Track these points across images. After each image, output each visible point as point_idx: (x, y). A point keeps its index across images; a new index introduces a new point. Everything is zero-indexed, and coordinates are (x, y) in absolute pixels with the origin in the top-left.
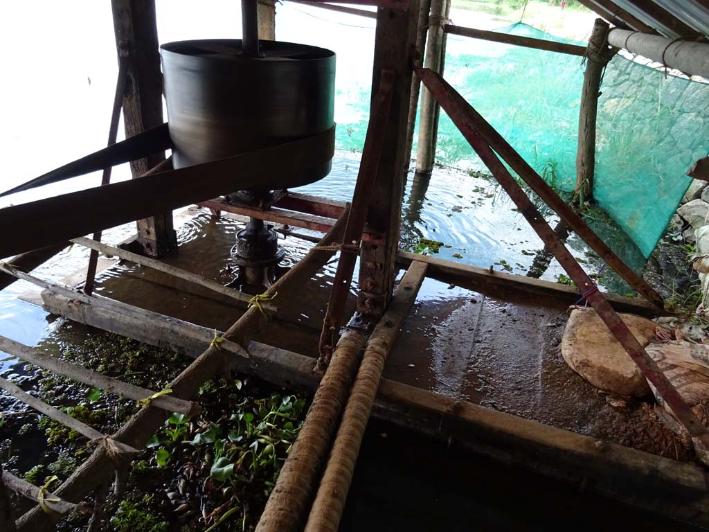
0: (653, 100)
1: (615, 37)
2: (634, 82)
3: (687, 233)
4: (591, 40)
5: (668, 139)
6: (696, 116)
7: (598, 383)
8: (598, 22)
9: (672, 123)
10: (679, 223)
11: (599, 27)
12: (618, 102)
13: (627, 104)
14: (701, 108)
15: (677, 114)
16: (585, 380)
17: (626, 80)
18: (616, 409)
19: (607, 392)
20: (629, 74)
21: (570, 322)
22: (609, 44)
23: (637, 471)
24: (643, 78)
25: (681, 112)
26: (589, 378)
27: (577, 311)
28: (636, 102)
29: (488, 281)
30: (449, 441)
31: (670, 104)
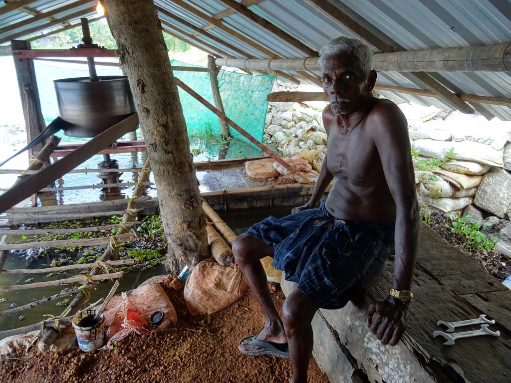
0: (239, 89)
1: (218, 62)
2: (228, 83)
3: (272, 139)
4: (209, 64)
5: (252, 104)
6: (259, 92)
7: (263, 177)
8: (209, 56)
9: (251, 97)
10: (268, 136)
11: (210, 59)
12: (224, 93)
13: (228, 94)
14: (260, 88)
15: (251, 93)
16: (260, 179)
17: (224, 83)
18: (272, 181)
19: (267, 178)
20: (224, 80)
21: (246, 166)
22: (216, 65)
23: (284, 189)
24: (231, 80)
25: (253, 92)
26: (260, 177)
27: (247, 163)
28: (232, 92)
29: (210, 165)
30: (225, 208)
31: (247, 89)
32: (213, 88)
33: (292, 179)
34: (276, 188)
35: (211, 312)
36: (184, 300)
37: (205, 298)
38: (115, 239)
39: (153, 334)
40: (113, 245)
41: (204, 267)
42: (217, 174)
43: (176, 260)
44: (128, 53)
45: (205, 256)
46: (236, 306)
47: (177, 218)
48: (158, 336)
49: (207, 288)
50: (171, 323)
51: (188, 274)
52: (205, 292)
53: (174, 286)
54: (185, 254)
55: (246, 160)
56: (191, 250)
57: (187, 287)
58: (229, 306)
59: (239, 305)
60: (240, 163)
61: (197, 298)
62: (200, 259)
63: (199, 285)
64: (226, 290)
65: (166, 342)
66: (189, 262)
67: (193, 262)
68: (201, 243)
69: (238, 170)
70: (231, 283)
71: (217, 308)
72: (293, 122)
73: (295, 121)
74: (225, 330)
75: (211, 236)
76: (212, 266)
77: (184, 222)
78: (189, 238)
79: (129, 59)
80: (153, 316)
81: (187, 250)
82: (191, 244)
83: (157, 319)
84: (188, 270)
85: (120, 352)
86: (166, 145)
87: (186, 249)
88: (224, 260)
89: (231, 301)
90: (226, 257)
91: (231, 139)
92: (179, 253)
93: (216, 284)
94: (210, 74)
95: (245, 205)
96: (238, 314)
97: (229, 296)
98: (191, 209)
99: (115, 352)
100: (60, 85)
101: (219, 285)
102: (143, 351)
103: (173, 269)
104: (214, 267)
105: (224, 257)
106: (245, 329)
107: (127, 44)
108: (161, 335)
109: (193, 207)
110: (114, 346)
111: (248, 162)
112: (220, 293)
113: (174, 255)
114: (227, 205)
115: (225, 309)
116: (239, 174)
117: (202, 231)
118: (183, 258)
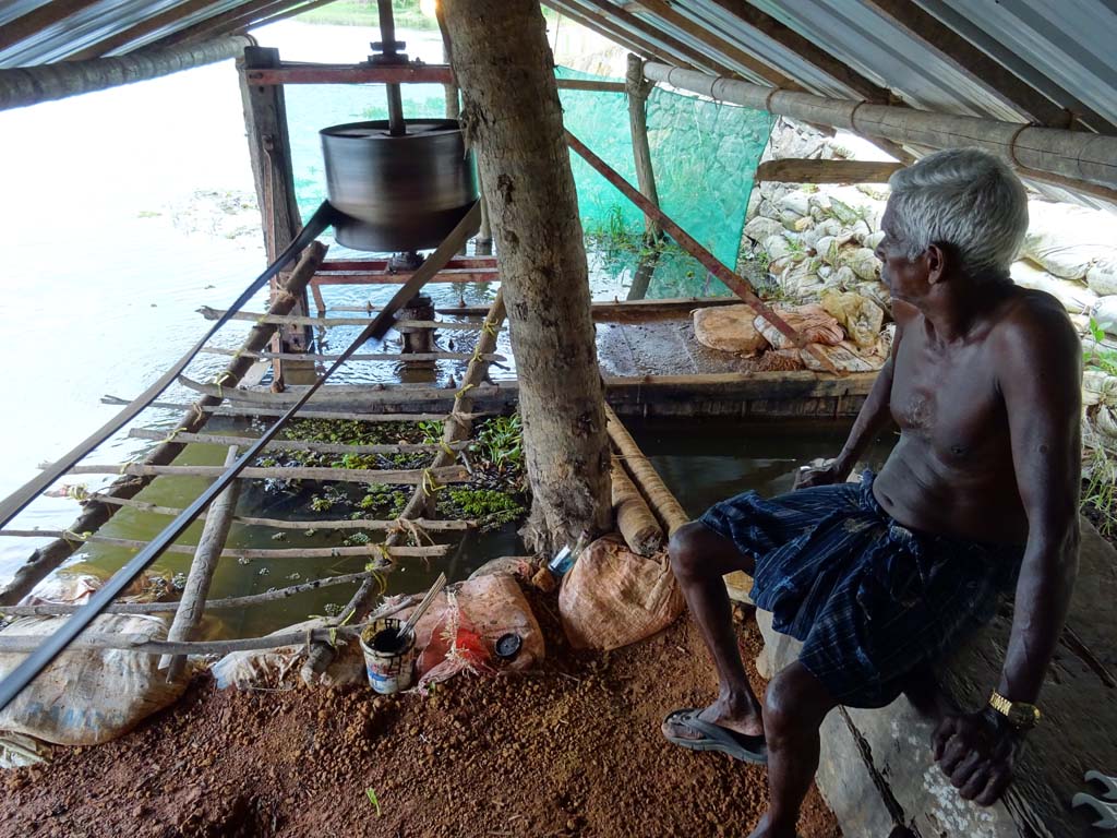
0: (691, 128)
1: (651, 70)
2: (666, 110)
3: (757, 250)
4: (628, 76)
5: (717, 165)
6: (736, 138)
7: (732, 349)
8: (631, 57)
9: (716, 149)
10: (748, 242)
11: (633, 62)
12: (656, 134)
13: (666, 136)
14: (738, 128)
15: (717, 139)
16: (723, 351)
17: (657, 110)
18: (749, 359)
19: (740, 352)
20: (659, 102)
21: (696, 320)
22: (644, 77)
23: (775, 381)
24: (674, 105)
25: (721, 136)
26: (725, 348)
27: (698, 312)
28: (675, 132)
29: (617, 310)
30: (645, 412)
31: (707, 129)
32: (634, 128)
33: (797, 359)
34: (757, 378)
35: (611, 647)
36: (558, 614)
37: (600, 618)
38: (432, 475)
39: (502, 677)
40: (428, 486)
41: (601, 553)
42: (631, 331)
43: (547, 532)
44: (485, 120)
45: (605, 530)
46: (661, 641)
47: (556, 454)
48: (509, 683)
49: (605, 597)
50: (535, 660)
51: (567, 564)
52: (601, 605)
53: (540, 585)
54: (566, 524)
55: (695, 304)
56: (579, 518)
57: (567, 590)
58: (648, 638)
59: (667, 640)
60: (683, 310)
61: (585, 616)
62: (594, 535)
63: (589, 588)
64: (642, 606)
65: (524, 696)
66: (573, 540)
67: (580, 540)
68: (597, 504)
69: (676, 327)
70: (653, 594)
71: (622, 639)
72: (810, 218)
73: (813, 216)
74: (636, 687)
75: (618, 489)
76: (616, 553)
77: (569, 461)
78: (576, 494)
79: (486, 134)
80: (501, 640)
81: (570, 515)
82: (580, 504)
83: (508, 648)
84: (569, 555)
85: (442, 704)
86: (546, 309)
87: (568, 514)
88: (642, 544)
89: (651, 631)
90: (646, 540)
91: (663, 246)
92: (553, 519)
93: (622, 592)
94: (631, 98)
95: (688, 410)
96: (664, 657)
97: (647, 619)
98: (585, 436)
99: (433, 702)
100: (332, 141)
101: (629, 594)
102: (483, 707)
103: (539, 547)
104: (622, 555)
105: (643, 539)
106: (676, 692)
107: (485, 103)
108: (516, 680)
109: (589, 433)
110: (431, 691)
111: (700, 310)
112: (631, 612)
113: (544, 521)
114: (650, 406)
115: (639, 642)
116: (678, 336)
117: (601, 481)
118: (561, 530)
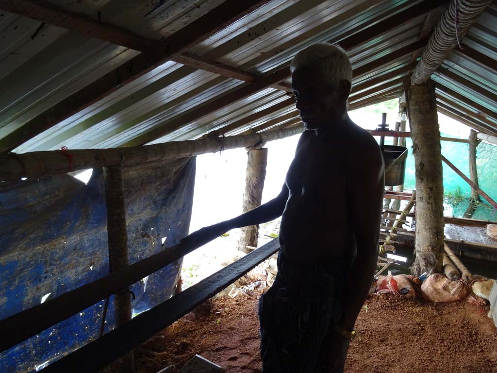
1: (480, 136)
8: (472, 130)
11: (473, 132)
21: (488, 228)
22: (477, 138)
27: (489, 226)
29: (454, 220)
30: (460, 254)
32: (470, 156)
35: (437, 301)
36: (421, 290)
37: (434, 293)
38: (383, 247)
39: (402, 297)
40: (382, 250)
41: (437, 277)
42: (459, 228)
43: (419, 268)
45: (439, 271)
46: (455, 304)
47: (426, 242)
48: (404, 299)
49: (437, 288)
50: (412, 296)
51: (425, 278)
52: (435, 289)
53: (415, 281)
54: (426, 266)
55: (489, 223)
56: (431, 265)
57: (424, 284)
58: (450, 302)
59: (457, 304)
60: (483, 224)
61: (430, 291)
62: (435, 271)
63: (432, 284)
64: (450, 293)
65: (408, 303)
66: (428, 272)
67: (430, 272)
68: (438, 262)
70: (454, 290)
71: (441, 300)
74: (444, 312)
75: (445, 261)
76: (443, 278)
77: (430, 245)
78: (431, 256)
80: (402, 290)
81: (428, 264)
82: (432, 260)
83: (404, 291)
84: (426, 276)
85: (384, 298)
87: (427, 262)
88: (452, 276)
89: (452, 300)
90: (454, 275)
91: (478, 203)
92: (422, 264)
93: (443, 288)
94: (470, 146)
96: (456, 308)
97: (451, 297)
98: (436, 239)
99: (381, 297)
101: (445, 288)
102: (395, 302)
103: (416, 272)
104: (444, 279)
105: (452, 274)
106: (458, 315)
108: (406, 299)
109: (438, 238)
110: (381, 294)
112: (446, 293)
113: (419, 264)
114: (462, 252)
115: (447, 302)
116: (479, 232)
117: (440, 255)
118: (424, 268)
